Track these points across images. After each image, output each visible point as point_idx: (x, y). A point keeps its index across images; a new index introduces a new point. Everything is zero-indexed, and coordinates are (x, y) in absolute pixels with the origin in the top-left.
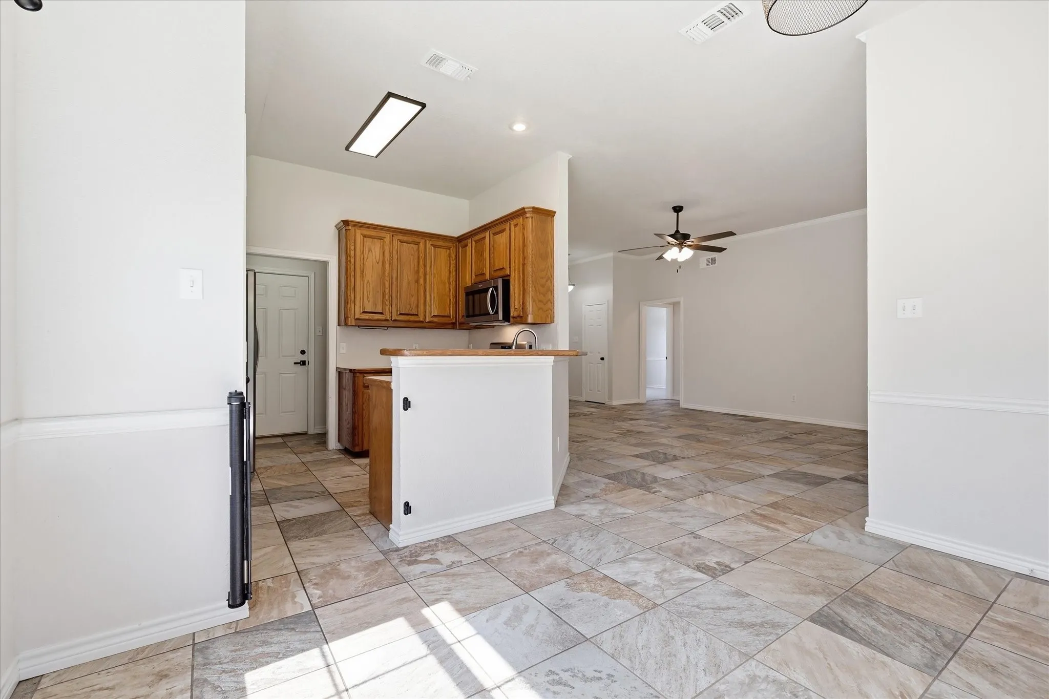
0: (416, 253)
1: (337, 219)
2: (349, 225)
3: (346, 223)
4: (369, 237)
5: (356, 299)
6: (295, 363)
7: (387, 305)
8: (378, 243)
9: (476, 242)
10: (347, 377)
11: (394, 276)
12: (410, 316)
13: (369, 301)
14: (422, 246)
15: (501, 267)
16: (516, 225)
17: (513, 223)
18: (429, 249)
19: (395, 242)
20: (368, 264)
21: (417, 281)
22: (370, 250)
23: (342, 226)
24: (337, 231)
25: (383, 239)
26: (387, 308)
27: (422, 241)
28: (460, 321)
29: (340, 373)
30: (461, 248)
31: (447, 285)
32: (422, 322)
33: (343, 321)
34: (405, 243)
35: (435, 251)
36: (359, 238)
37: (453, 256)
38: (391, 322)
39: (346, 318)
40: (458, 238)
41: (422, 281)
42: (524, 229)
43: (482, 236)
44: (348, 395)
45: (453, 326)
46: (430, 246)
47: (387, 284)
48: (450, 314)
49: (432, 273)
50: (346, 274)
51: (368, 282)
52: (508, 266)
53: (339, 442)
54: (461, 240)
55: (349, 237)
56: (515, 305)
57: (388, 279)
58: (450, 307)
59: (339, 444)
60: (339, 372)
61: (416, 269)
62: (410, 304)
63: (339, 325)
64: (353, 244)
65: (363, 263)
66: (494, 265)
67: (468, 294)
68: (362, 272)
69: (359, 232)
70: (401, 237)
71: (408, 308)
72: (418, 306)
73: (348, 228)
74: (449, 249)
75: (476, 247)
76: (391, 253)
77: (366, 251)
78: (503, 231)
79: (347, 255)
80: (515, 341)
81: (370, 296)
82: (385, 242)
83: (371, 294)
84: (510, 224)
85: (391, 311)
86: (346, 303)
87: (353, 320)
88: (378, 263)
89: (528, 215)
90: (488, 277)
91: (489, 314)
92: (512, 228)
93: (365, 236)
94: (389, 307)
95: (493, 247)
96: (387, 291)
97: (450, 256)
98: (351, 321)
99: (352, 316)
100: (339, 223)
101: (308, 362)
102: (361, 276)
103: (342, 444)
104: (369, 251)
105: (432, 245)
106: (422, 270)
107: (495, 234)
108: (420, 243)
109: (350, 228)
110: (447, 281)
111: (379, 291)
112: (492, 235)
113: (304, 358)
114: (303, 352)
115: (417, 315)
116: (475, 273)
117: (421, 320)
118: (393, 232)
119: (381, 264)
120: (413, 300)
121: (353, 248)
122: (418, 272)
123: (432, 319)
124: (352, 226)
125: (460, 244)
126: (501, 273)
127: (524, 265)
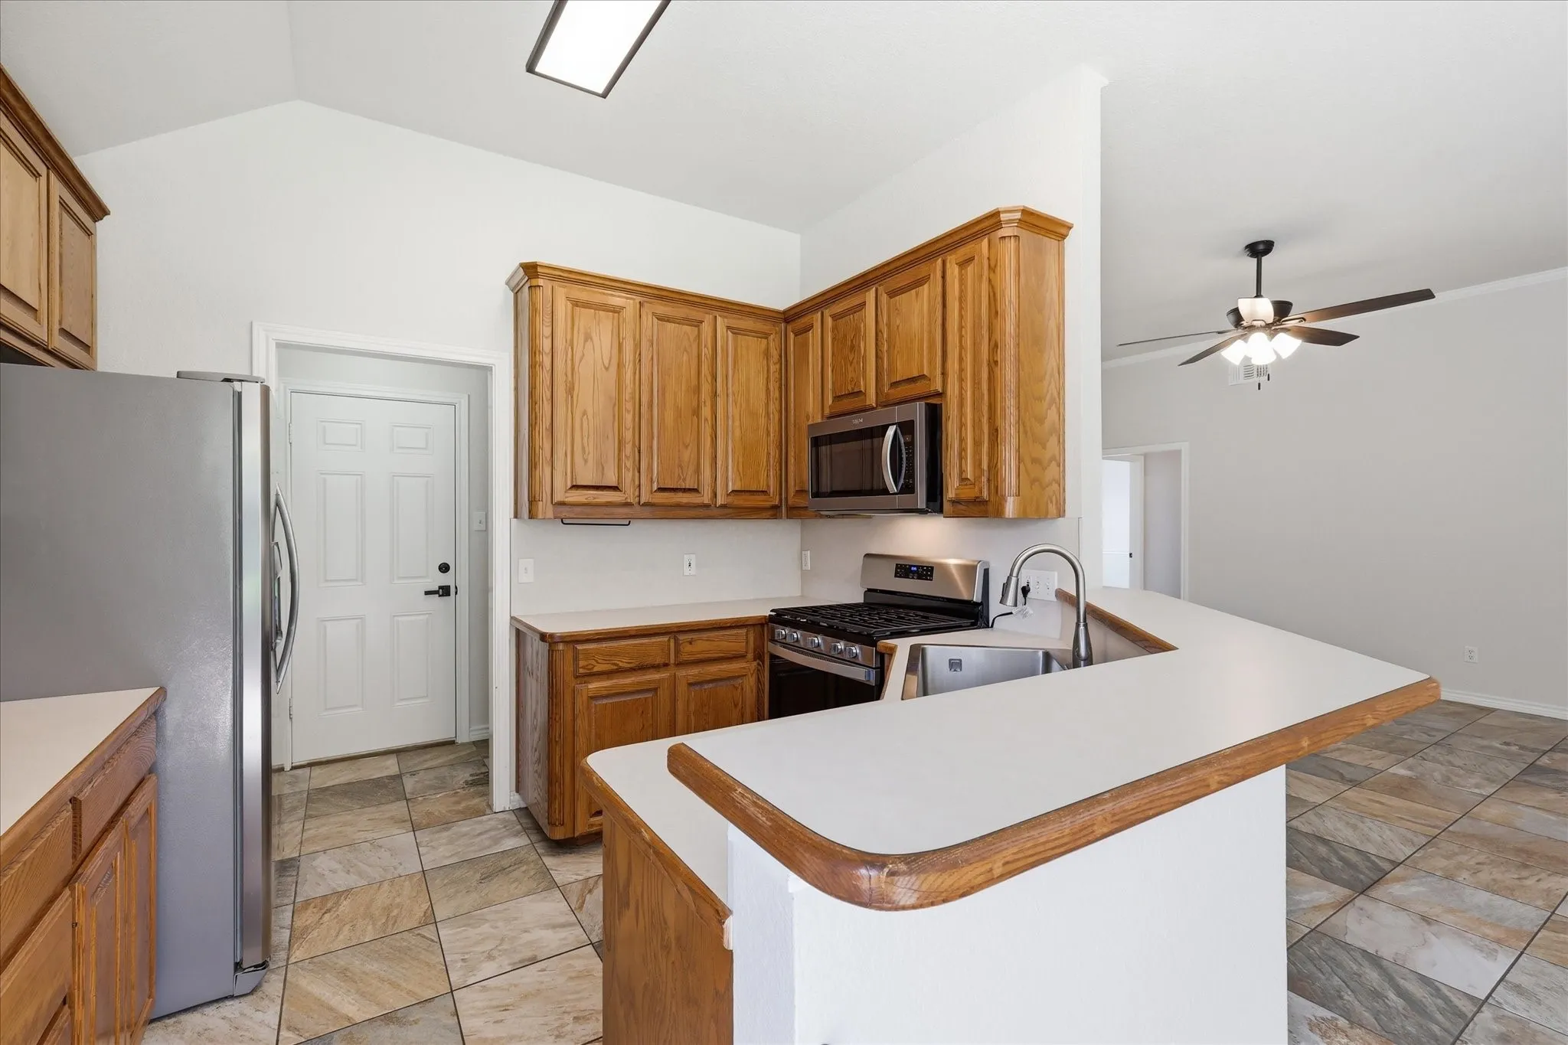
0: (695, 346)
1: (509, 265)
2: (537, 277)
3: (531, 270)
4: (587, 305)
5: (555, 456)
6: (427, 593)
7: (629, 470)
8: (607, 321)
9: (835, 317)
10: (536, 651)
11: (645, 399)
12: (680, 494)
13: (586, 461)
14: (706, 328)
15: (915, 374)
16: (963, 264)
17: (952, 260)
18: (722, 337)
19: (648, 320)
20: (585, 371)
21: (697, 412)
22: (588, 337)
23: (522, 279)
24: (512, 295)
25: (619, 312)
26: (628, 476)
27: (708, 319)
28: (790, 502)
29: (520, 635)
30: (792, 335)
31: (763, 421)
32: (707, 506)
33: (528, 507)
34: (668, 321)
35: (735, 341)
36: (562, 308)
37: (775, 353)
38: (638, 508)
39: (532, 501)
40: (784, 312)
41: (706, 412)
42: (992, 269)
43: (854, 301)
44: (537, 691)
45: (773, 512)
46: (725, 330)
47: (628, 418)
48: (768, 486)
49: (730, 391)
50: (531, 395)
51: (585, 413)
52: (939, 371)
53: (517, 791)
54: (794, 317)
55: (539, 306)
56: (961, 471)
57: (629, 406)
58: (768, 471)
59: (517, 797)
60: (518, 632)
61: (694, 382)
62: (680, 466)
63: (516, 516)
64: (548, 320)
65: (573, 369)
66: (892, 370)
67: (816, 442)
68: (570, 391)
69: (561, 292)
70: (662, 309)
71: (676, 475)
72: (698, 471)
73: (534, 282)
74: (767, 338)
75: (835, 328)
76: (638, 346)
77: (579, 340)
78: (918, 283)
79: (534, 352)
80: (1014, 580)
81: (591, 448)
82: (624, 320)
83: (591, 444)
84: (944, 263)
85: (637, 483)
86: (533, 465)
87: (550, 508)
88: (607, 369)
89: (1005, 231)
90: (871, 399)
91: (885, 491)
92: (953, 271)
93: (576, 303)
94: (634, 475)
95: (889, 325)
96: (628, 435)
97: (767, 354)
98: (544, 507)
99: (546, 496)
100: (515, 272)
101: (456, 588)
102: (567, 400)
103: (524, 799)
104: (586, 341)
105: (728, 328)
106: (706, 388)
107: (892, 294)
108: (702, 322)
109: (541, 282)
110: (762, 411)
111: (611, 436)
112: (884, 298)
113: (445, 579)
114: (444, 568)
115: (696, 490)
116: (834, 390)
117: (706, 502)
118: (642, 294)
119: (613, 369)
120: (687, 455)
121: (547, 331)
122: (698, 389)
123: (730, 500)
124: (546, 275)
125: (789, 327)
126: (918, 389)
127: (993, 364)
